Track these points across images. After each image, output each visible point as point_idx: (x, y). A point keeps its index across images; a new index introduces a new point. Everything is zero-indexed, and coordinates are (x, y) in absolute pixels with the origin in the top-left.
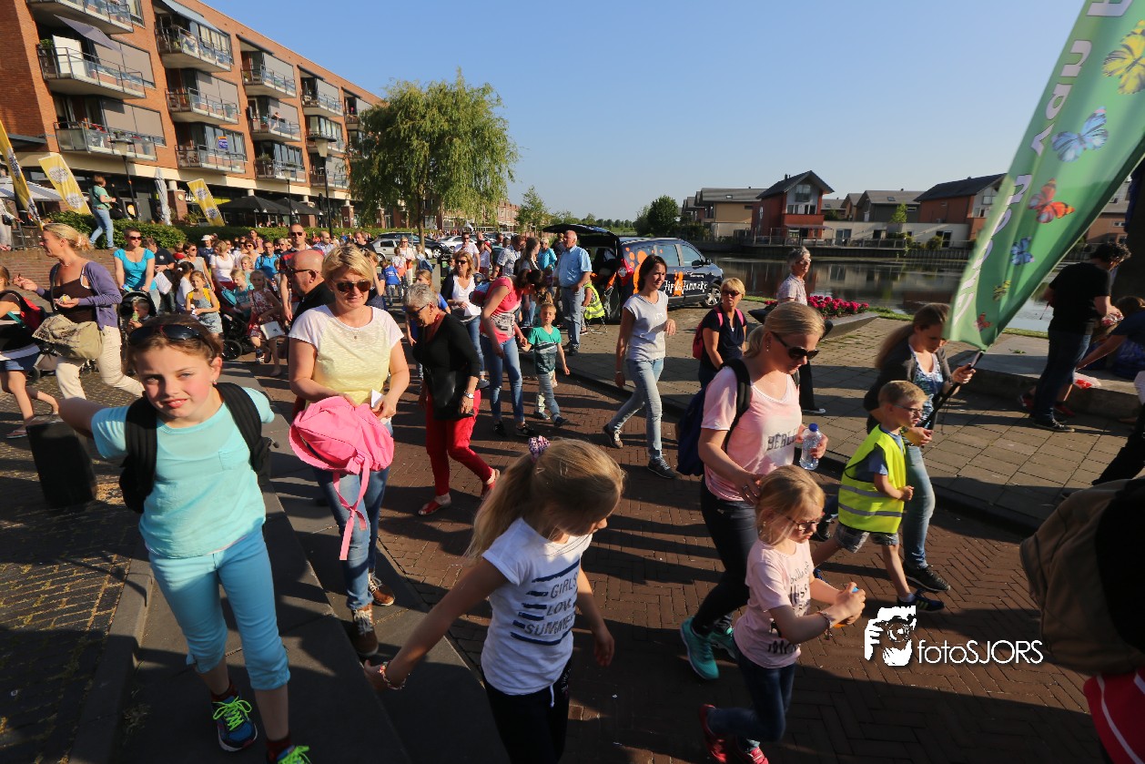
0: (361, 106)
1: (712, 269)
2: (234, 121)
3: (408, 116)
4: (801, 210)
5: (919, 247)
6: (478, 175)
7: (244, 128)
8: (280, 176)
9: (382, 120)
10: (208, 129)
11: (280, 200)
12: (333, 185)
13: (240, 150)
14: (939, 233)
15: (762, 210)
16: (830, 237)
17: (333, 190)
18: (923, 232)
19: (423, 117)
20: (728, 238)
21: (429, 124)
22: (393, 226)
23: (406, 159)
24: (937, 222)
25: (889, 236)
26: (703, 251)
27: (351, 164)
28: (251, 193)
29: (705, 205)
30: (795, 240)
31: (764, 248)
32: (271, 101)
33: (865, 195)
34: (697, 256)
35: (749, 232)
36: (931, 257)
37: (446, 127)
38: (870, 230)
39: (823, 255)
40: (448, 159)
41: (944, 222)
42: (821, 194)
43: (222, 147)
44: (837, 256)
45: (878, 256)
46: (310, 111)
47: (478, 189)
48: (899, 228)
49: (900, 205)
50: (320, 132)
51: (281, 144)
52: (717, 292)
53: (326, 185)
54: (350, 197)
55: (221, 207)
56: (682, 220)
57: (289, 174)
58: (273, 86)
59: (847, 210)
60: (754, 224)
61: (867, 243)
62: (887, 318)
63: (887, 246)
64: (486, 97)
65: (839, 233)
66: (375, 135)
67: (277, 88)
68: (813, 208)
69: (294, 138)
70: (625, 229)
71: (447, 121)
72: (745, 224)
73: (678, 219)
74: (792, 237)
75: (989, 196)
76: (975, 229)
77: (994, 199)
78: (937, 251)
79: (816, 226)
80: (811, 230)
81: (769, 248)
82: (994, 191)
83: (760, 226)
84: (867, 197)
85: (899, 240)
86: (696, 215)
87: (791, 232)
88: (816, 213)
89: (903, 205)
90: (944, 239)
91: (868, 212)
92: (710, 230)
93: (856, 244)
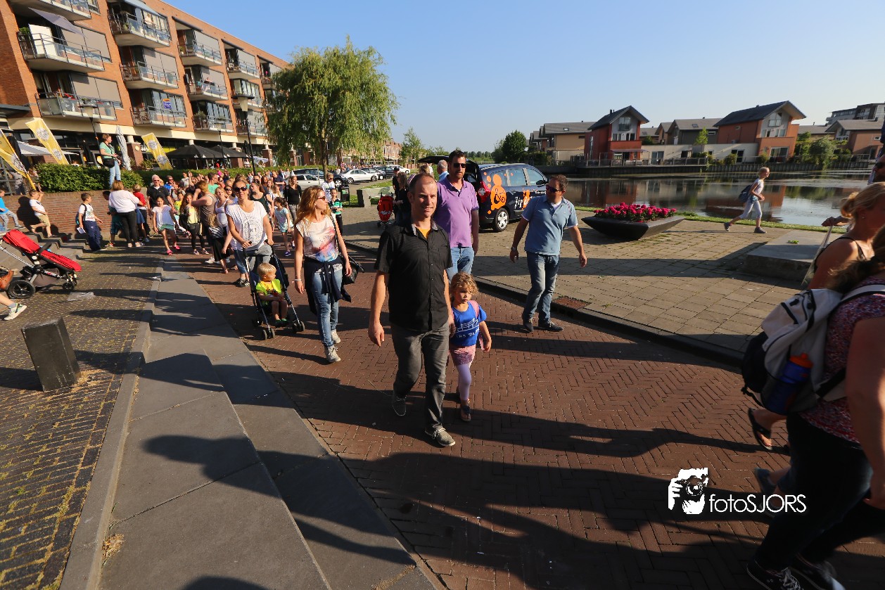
0: (273, 70)
2: (175, 86)
3: (311, 76)
4: (624, 138)
5: (718, 163)
6: (367, 120)
7: (184, 92)
8: (213, 128)
9: (291, 79)
10: (155, 94)
11: (215, 147)
12: (255, 134)
13: (181, 109)
14: (734, 152)
15: (592, 139)
16: (646, 158)
17: (255, 137)
18: (721, 151)
19: (322, 76)
20: (566, 163)
21: (327, 82)
22: (303, 164)
23: (310, 110)
24: (732, 143)
25: (694, 155)
26: (545, 174)
27: (268, 116)
28: (192, 143)
29: (547, 136)
30: (619, 161)
31: (595, 169)
32: (202, 69)
33: (674, 124)
34: (540, 177)
35: (582, 158)
36: (728, 171)
37: (340, 83)
38: (678, 151)
39: (641, 173)
40: (342, 109)
41: (737, 142)
42: (639, 125)
43: (167, 107)
44: (652, 173)
45: (685, 172)
46: (234, 76)
47: (367, 131)
48: (702, 149)
49: (701, 130)
50: (243, 92)
51: (213, 102)
53: (248, 134)
54: (267, 143)
55: (169, 155)
56: (530, 149)
57: (220, 126)
58: (203, 57)
59: (660, 136)
60: (586, 150)
61: (677, 161)
62: (692, 220)
63: (693, 163)
64: (371, 58)
65: (654, 154)
66: (285, 92)
67: (207, 58)
68: (633, 135)
69: (222, 97)
70: (485, 158)
71: (341, 78)
72: (579, 151)
73: (526, 149)
74: (617, 159)
75: (774, 119)
76: (762, 147)
77: (778, 122)
78: (732, 166)
79: (636, 150)
80: (632, 153)
81: (599, 169)
82: (778, 117)
83: (591, 152)
84: (676, 125)
85: (702, 158)
86: (540, 145)
87: (615, 155)
88: (635, 139)
89: (704, 130)
90: (738, 156)
91: (677, 137)
92: (552, 156)
93: (668, 163)
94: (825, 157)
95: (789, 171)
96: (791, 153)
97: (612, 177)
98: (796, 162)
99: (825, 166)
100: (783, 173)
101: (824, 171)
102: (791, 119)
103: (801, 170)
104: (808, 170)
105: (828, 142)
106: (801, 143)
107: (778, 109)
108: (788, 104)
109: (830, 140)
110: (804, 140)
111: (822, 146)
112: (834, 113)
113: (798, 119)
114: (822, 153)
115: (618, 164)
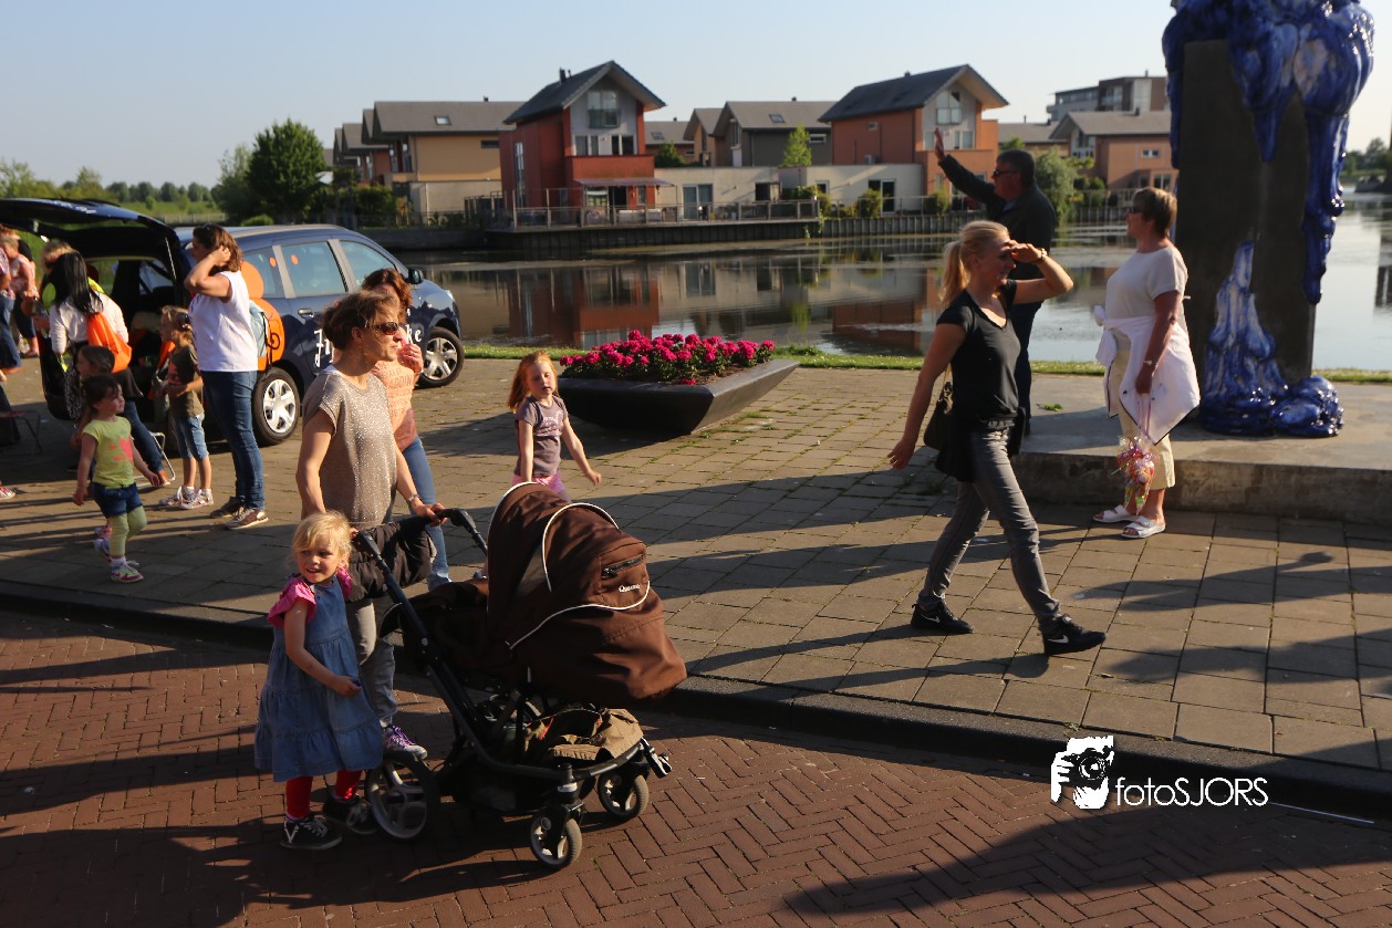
1: (426, 293)
4: (605, 148)
5: (843, 214)
14: (874, 184)
15: (520, 148)
16: (672, 202)
18: (840, 183)
20: (454, 219)
24: (865, 162)
25: (785, 194)
26: (395, 250)
29: (387, 141)
30: (602, 212)
31: (538, 235)
33: (727, 112)
35: (499, 202)
36: (868, 234)
38: (747, 184)
39: (664, 243)
41: (878, 161)
42: (640, 109)
44: (691, 242)
45: (771, 238)
48: (802, 178)
49: (793, 130)
52: (447, 346)
56: (340, 179)
59: (697, 143)
60: (508, 180)
61: (748, 211)
62: (813, 366)
63: (785, 215)
65: (689, 192)
68: (628, 141)
70: (189, 203)
72: (486, 182)
73: (327, 178)
74: (596, 209)
76: (932, 175)
77: (956, 115)
78: (876, 219)
79: (641, 180)
80: (631, 188)
81: (549, 234)
82: (953, 101)
83: (521, 186)
84: (732, 116)
85: (805, 202)
86: (370, 166)
87: (590, 196)
88: (635, 152)
89: (801, 130)
90: (884, 195)
91: (738, 146)
92: (409, 199)
93: (726, 214)
94: (1059, 195)
97: (590, 257)
102: (978, 107)
105: (1059, 161)
107: (950, 82)
108: (968, 69)
109: (1063, 158)
111: (1050, 170)
112: (1058, 95)
113: (993, 107)
114: (1053, 188)
115: (601, 220)
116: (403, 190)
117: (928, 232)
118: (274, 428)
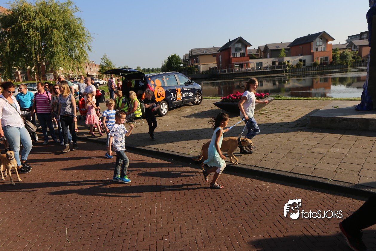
4: (239, 55)
5: (293, 67)
14: (300, 60)
15: (221, 57)
16: (253, 67)
18: (292, 61)
20: (207, 72)
21: (39, 23)
24: (299, 55)
25: (279, 63)
29: (194, 57)
30: (238, 69)
31: (224, 75)
33: (266, 46)
35: (216, 68)
36: (299, 72)
37: (48, 23)
38: (271, 62)
39: (251, 75)
40: (52, 40)
41: (302, 55)
42: (246, 47)
45: (276, 73)
48: (283, 60)
49: (281, 49)
52: (199, 96)
56: (184, 65)
59: (259, 53)
60: (218, 63)
61: (271, 68)
62: (280, 100)
63: (279, 68)
65: (257, 64)
68: (244, 54)
70: (156, 71)
72: (214, 64)
73: (182, 65)
74: (237, 68)
75: (318, 42)
76: (315, 57)
77: (321, 43)
78: (301, 68)
79: (246, 62)
80: (244, 64)
81: (227, 74)
82: (320, 39)
83: (221, 65)
84: (267, 47)
85: (284, 65)
86: (190, 62)
87: (236, 66)
88: (245, 56)
89: (283, 49)
90: (303, 63)
91: (269, 54)
92: (198, 68)
93: (265, 69)
94: (348, 61)
95: (331, 69)
96: (330, 59)
98: (334, 64)
99: (349, 66)
100: (328, 71)
101: (349, 68)
102: (327, 41)
103: (337, 69)
104: (341, 68)
105: (348, 52)
106: (335, 54)
107: (319, 36)
108: (324, 32)
110: (336, 52)
111: (346, 55)
112: (349, 37)
113: (331, 41)
114: (346, 59)
115: (237, 71)
116: (197, 66)
117: (314, 70)
118: (163, 113)
